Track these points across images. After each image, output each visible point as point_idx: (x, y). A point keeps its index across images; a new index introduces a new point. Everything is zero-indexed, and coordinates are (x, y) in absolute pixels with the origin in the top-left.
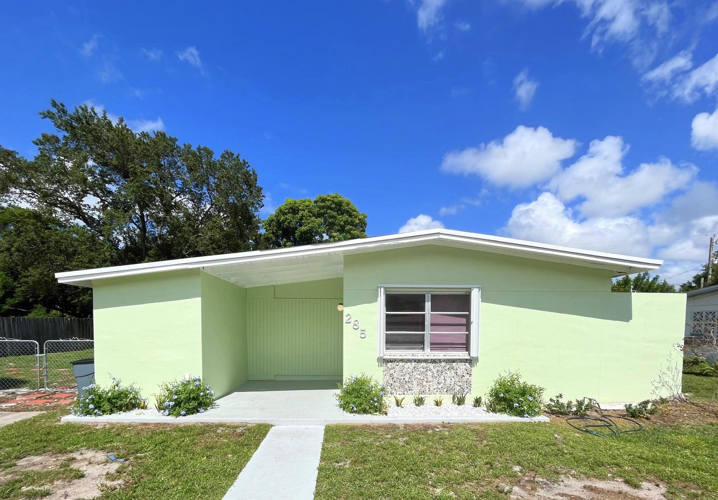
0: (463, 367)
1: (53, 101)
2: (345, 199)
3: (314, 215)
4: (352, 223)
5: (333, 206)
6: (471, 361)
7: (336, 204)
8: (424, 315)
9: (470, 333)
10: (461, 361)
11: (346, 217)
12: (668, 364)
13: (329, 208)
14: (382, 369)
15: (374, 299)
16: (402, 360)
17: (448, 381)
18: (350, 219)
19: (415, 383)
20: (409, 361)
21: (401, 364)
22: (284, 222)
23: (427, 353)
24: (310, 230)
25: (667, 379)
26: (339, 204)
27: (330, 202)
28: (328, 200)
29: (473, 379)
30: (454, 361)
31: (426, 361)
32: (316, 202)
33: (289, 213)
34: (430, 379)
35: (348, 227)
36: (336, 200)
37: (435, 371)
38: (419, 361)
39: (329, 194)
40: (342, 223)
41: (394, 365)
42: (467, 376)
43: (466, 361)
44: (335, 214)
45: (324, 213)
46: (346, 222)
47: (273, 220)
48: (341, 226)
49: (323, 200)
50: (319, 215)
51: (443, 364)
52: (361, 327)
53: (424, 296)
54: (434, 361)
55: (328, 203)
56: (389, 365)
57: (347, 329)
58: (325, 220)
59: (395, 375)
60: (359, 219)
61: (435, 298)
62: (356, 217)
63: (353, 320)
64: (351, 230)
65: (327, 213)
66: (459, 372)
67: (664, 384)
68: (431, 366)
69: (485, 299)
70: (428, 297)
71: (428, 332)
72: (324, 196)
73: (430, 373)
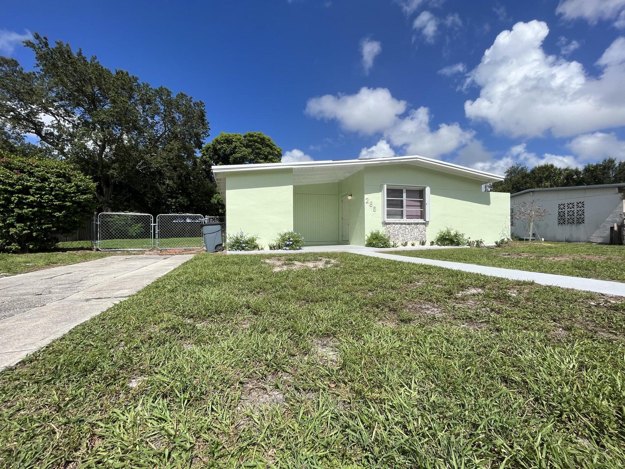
0: (422, 226)
1: (36, 34)
2: (267, 137)
3: (244, 146)
4: (272, 154)
5: (259, 140)
6: (426, 224)
7: (261, 139)
8: (402, 200)
9: (425, 210)
10: (421, 224)
11: (268, 149)
12: (505, 225)
13: (255, 141)
14: (384, 228)
15: (380, 190)
16: (394, 223)
17: (416, 234)
18: (271, 151)
19: (400, 235)
20: (397, 224)
21: (393, 225)
22: (220, 149)
23: (405, 220)
24: (242, 157)
25: (505, 232)
26: (263, 139)
27: (257, 138)
28: (255, 136)
29: (427, 233)
30: (418, 224)
31: (405, 224)
32: (245, 137)
33: (225, 143)
34: (407, 233)
35: (270, 157)
36: (261, 136)
37: (409, 229)
38: (402, 224)
39: (256, 133)
40: (266, 153)
41: (390, 226)
42: (424, 232)
43: (423, 224)
44: (260, 146)
45: (252, 145)
46: (269, 153)
47: (210, 148)
48: (265, 155)
49: (252, 136)
50: (247, 146)
51: (413, 225)
52: (373, 206)
53: (402, 190)
54: (409, 224)
55: (255, 138)
56: (388, 226)
57: (367, 206)
58: (253, 150)
59: (391, 231)
60: (278, 152)
61: (408, 191)
62: (275, 150)
63: (369, 201)
64: (273, 158)
65: (254, 145)
66: (421, 230)
67: (504, 235)
68: (407, 226)
69: (432, 193)
70: (404, 191)
71: (405, 209)
72: (252, 133)
73: (407, 230)
